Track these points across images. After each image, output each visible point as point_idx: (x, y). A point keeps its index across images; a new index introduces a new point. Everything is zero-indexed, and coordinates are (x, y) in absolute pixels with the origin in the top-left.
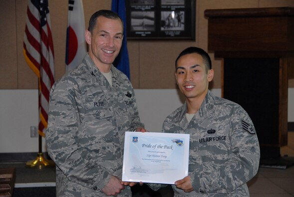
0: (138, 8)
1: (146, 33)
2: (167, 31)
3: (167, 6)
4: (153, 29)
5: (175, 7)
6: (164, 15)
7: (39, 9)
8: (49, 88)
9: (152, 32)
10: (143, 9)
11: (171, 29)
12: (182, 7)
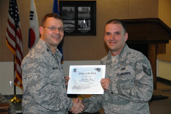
0: (66, 19)
1: (70, 31)
2: (81, 30)
3: (81, 17)
4: (74, 29)
5: (85, 18)
6: (80, 22)
7: (14, 19)
8: (21, 60)
9: (73, 31)
10: (69, 19)
11: (83, 29)
12: (89, 18)
